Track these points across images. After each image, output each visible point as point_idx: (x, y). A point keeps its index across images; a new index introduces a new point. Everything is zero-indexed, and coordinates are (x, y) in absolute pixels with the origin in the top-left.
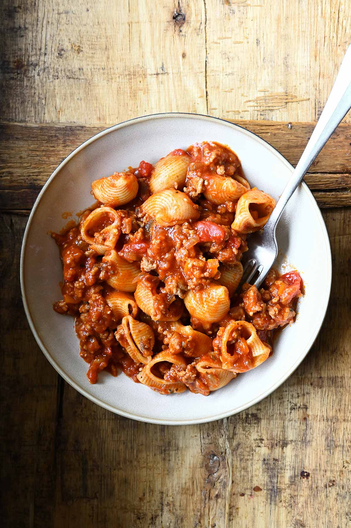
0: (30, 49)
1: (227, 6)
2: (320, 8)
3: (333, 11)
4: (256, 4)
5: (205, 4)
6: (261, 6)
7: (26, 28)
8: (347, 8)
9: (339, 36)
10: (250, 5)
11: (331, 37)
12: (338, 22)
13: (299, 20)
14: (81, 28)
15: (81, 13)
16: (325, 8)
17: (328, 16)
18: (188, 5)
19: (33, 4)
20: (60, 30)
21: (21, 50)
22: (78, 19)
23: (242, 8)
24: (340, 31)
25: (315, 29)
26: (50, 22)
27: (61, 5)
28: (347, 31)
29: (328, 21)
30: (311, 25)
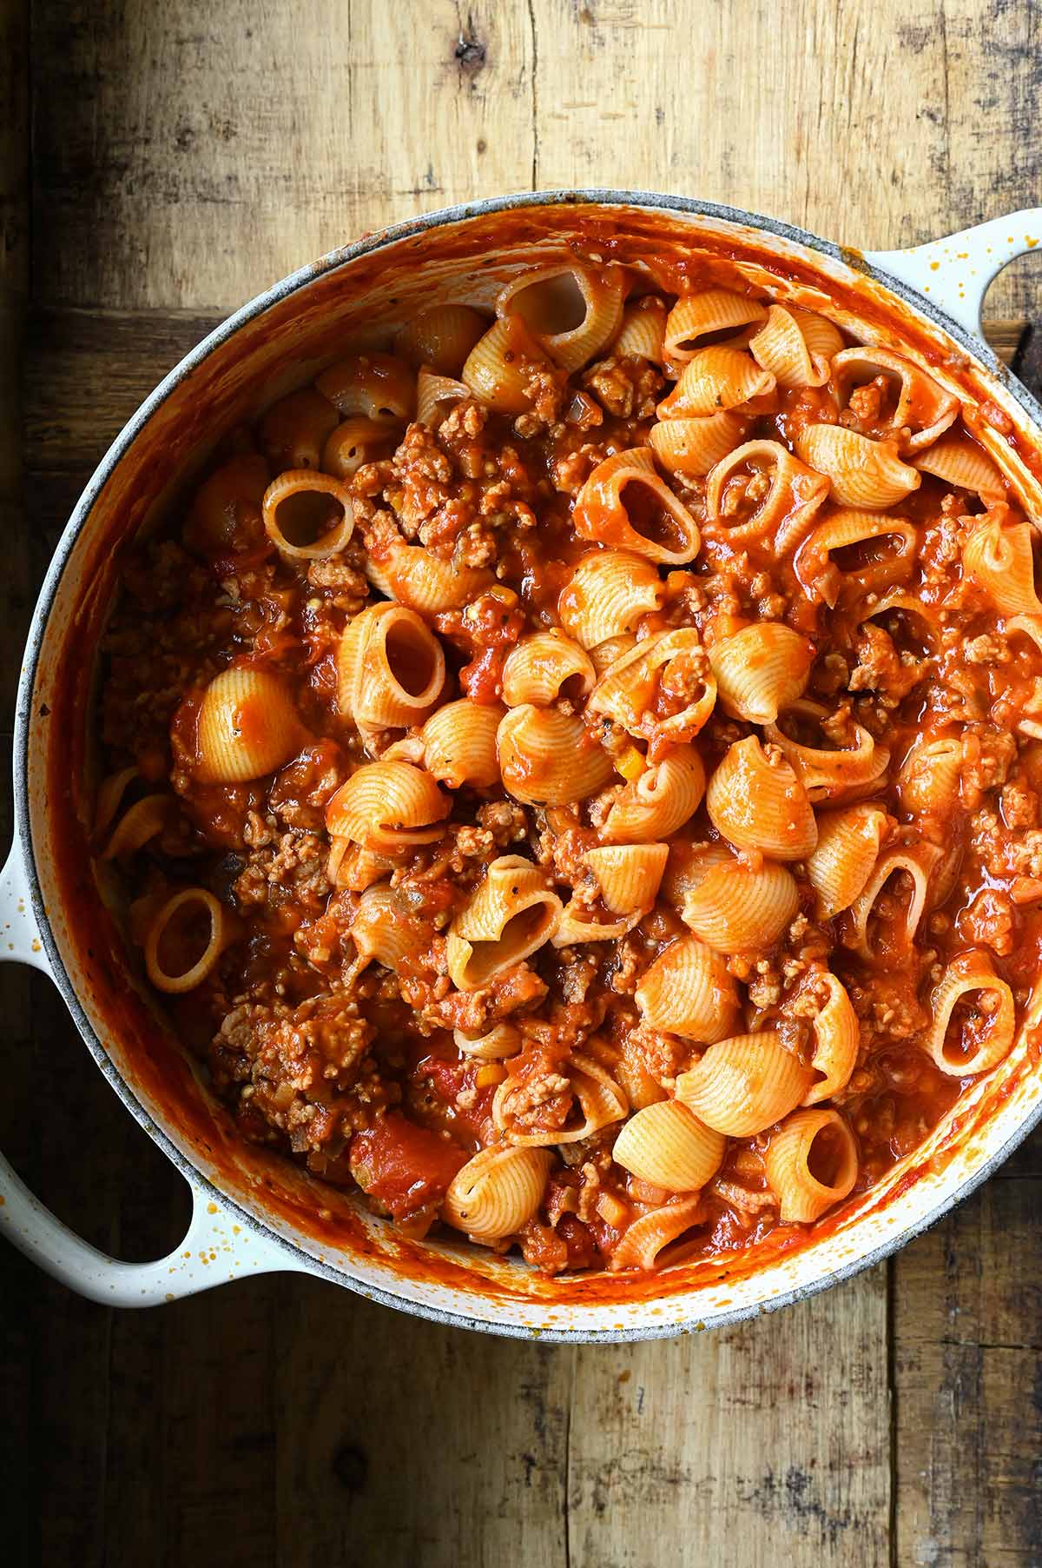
0: (110, 130)
1: (585, 27)
2: (809, 33)
3: (841, 40)
4: (656, 23)
5: (533, 20)
6: (668, 28)
7: (100, 78)
8: (875, 34)
9: (856, 102)
10: (641, 25)
11: (836, 107)
12: (854, 67)
13: (759, 63)
14: (232, 77)
15: (234, 40)
16: (823, 34)
17: (829, 52)
18: (492, 25)
19: (118, 16)
20: (184, 82)
21: (87, 129)
22: (226, 56)
23: (621, 32)
24: (857, 91)
25: (798, 84)
26: (159, 63)
27: (184, 21)
28: (875, 88)
29: (828, 66)
30: (788, 76)
